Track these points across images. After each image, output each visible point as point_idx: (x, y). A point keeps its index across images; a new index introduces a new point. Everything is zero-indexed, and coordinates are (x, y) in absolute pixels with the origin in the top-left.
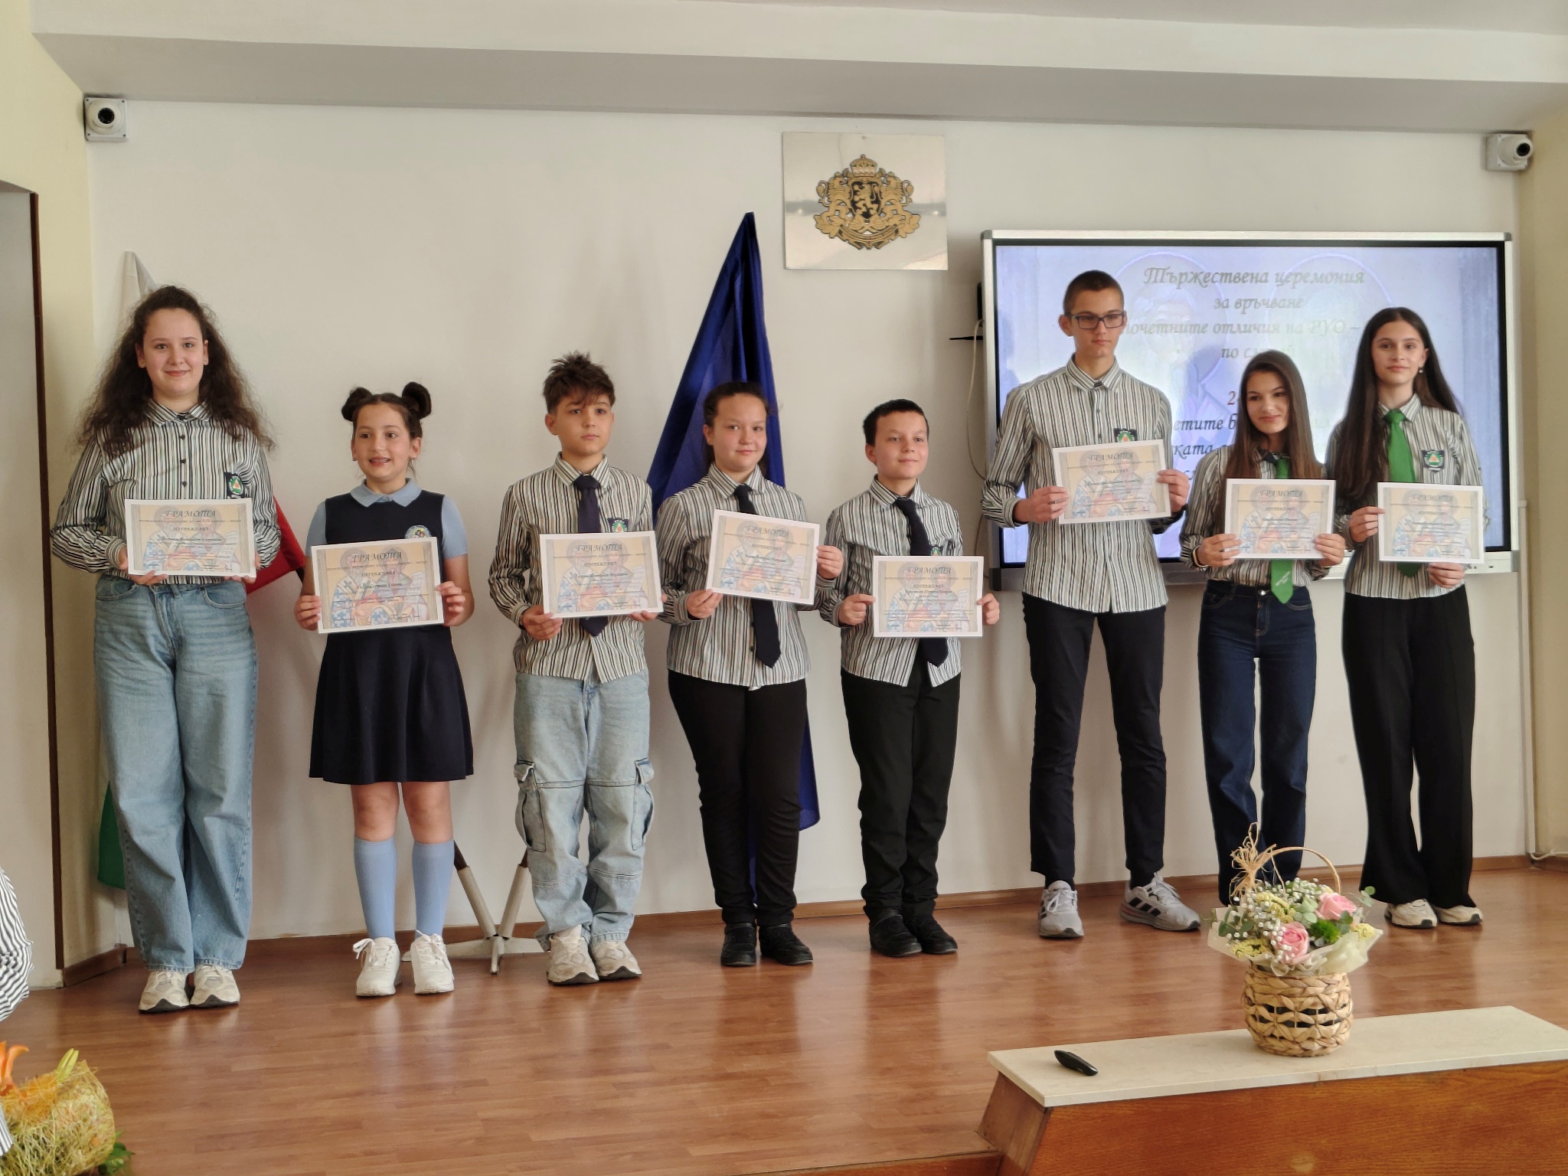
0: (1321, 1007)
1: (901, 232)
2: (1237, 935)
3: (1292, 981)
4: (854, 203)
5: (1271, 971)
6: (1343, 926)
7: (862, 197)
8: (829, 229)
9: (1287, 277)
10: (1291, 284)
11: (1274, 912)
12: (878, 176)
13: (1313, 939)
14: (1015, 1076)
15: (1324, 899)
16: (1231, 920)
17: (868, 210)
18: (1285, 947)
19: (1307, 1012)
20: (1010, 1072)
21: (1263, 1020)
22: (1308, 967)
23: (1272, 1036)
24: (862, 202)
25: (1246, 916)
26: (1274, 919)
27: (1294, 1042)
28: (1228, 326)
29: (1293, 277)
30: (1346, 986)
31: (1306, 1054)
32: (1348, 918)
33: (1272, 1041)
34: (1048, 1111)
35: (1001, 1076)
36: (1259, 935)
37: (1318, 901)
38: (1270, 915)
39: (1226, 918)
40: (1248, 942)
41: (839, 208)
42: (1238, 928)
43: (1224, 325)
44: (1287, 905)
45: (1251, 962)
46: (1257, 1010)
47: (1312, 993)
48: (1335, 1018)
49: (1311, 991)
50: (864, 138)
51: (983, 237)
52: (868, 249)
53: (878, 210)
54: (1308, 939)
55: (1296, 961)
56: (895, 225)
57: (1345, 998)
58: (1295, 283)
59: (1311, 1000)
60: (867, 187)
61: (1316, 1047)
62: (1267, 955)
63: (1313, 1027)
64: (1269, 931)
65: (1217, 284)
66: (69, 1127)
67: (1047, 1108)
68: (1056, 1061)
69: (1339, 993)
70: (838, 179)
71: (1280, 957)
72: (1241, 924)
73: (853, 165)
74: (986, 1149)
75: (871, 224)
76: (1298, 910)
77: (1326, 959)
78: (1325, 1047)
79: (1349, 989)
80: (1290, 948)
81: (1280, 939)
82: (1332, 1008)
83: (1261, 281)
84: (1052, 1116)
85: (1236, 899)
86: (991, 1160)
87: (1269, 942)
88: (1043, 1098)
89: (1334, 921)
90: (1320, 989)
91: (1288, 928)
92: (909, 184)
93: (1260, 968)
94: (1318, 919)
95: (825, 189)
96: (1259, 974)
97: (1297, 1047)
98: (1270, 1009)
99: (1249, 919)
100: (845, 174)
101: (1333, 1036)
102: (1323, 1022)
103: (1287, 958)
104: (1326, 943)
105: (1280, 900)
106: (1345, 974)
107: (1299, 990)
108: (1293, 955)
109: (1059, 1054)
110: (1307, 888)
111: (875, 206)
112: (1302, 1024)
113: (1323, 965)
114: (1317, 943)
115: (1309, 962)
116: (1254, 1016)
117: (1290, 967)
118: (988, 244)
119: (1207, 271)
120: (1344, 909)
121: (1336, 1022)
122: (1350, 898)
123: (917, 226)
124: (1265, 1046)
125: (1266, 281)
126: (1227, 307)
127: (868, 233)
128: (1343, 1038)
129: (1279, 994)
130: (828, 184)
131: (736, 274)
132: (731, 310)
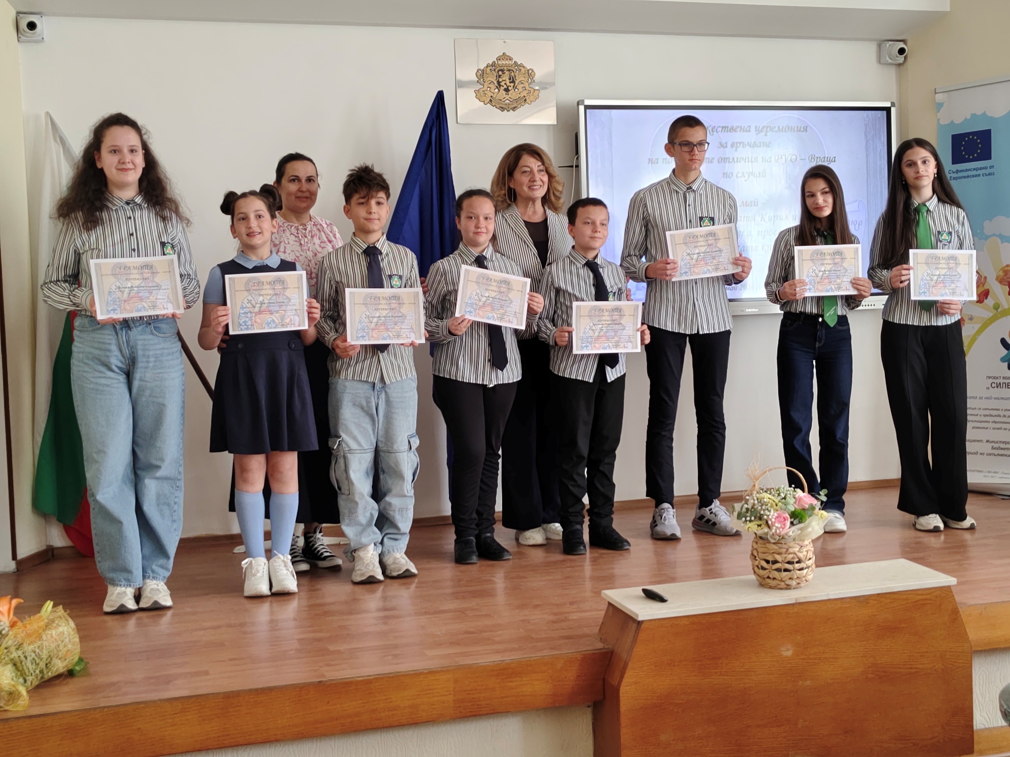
0: (797, 560)
1: (527, 101)
2: (748, 519)
3: (779, 545)
4: (499, 83)
5: (768, 539)
6: (810, 512)
7: (504, 79)
8: (484, 98)
9: (762, 129)
10: (764, 133)
11: (769, 505)
12: (513, 66)
13: (792, 520)
14: (620, 604)
15: (799, 496)
16: (744, 510)
17: (508, 87)
18: (777, 525)
19: (789, 563)
20: (616, 602)
21: (763, 568)
22: (790, 536)
23: (768, 577)
24: (504, 82)
25: (752, 507)
26: (769, 509)
27: (782, 581)
28: (727, 158)
29: (765, 129)
30: (811, 548)
31: (788, 587)
32: (813, 508)
33: (768, 581)
34: (640, 623)
35: (610, 604)
36: (760, 518)
37: (795, 498)
38: (767, 507)
39: (742, 509)
40: (754, 523)
41: (490, 86)
42: (748, 515)
43: (724, 158)
44: (777, 501)
45: (756, 534)
46: (759, 562)
47: (792, 551)
48: (805, 566)
49: (791, 550)
50: (504, 42)
51: (578, 104)
52: (508, 111)
53: (513, 87)
54: (789, 520)
55: (783, 533)
56: (524, 96)
57: (811, 555)
58: (767, 132)
59: (791, 556)
60: (507, 73)
61: (794, 583)
62: (766, 530)
63: (792, 572)
64: (768, 516)
65: (719, 133)
66: (53, 646)
67: (639, 622)
68: (643, 594)
69: (807, 551)
70: (489, 68)
71: (774, 531)
72: (749, 512)
73: (499, 59)
74: (602, 647)
75: (510, 96)
76: (782, 503)
77: (800, 532)
78: (799, 583)
79: (813, 549)
80: (779, 526)
81: (773, 520)
82: (803, 560)
83: (746, 131)
84: (642, 626)
85: (747, 497)
86: (606, 653)
87: (767, 522)
88: (637, 616)
89: (804, 509)
90: (796, 550)
91: (778, 514)
92: (533, 71)
93: (761, 538)
94: (795, 508)
95: (481, 74)
96: (761, 541)
97: (783, 583)
98: (768, 562)
99: (755, 509)
100: (493, 64)
101: (804, 577)
102: (798, 568)
103: (778, 531)
104: (800, 522)
105: (773, 498)
106: (810, 540)
107: (784, 550)
108: (781, 530)
109: (644, 591)
110: (788, 490)
111: (512, 85)
112: (786, 570)
113: (798, 535)
114: (795, 523)
115: (791, 533)
116: (757, 566)
117: (780, 536)
118: (582, 108)
119: (713, 125)
120: (809, 502)
121: (806, 569)
122: (813, 496)
123: (537, 97)
124: (764, 583)
125: (749, 131)
126: (726, 147)
127: (507, 101)
128: (810, 577)
129: (773, 553)
130: (483, 70)
131: (433, 128)
132: (430, 150)
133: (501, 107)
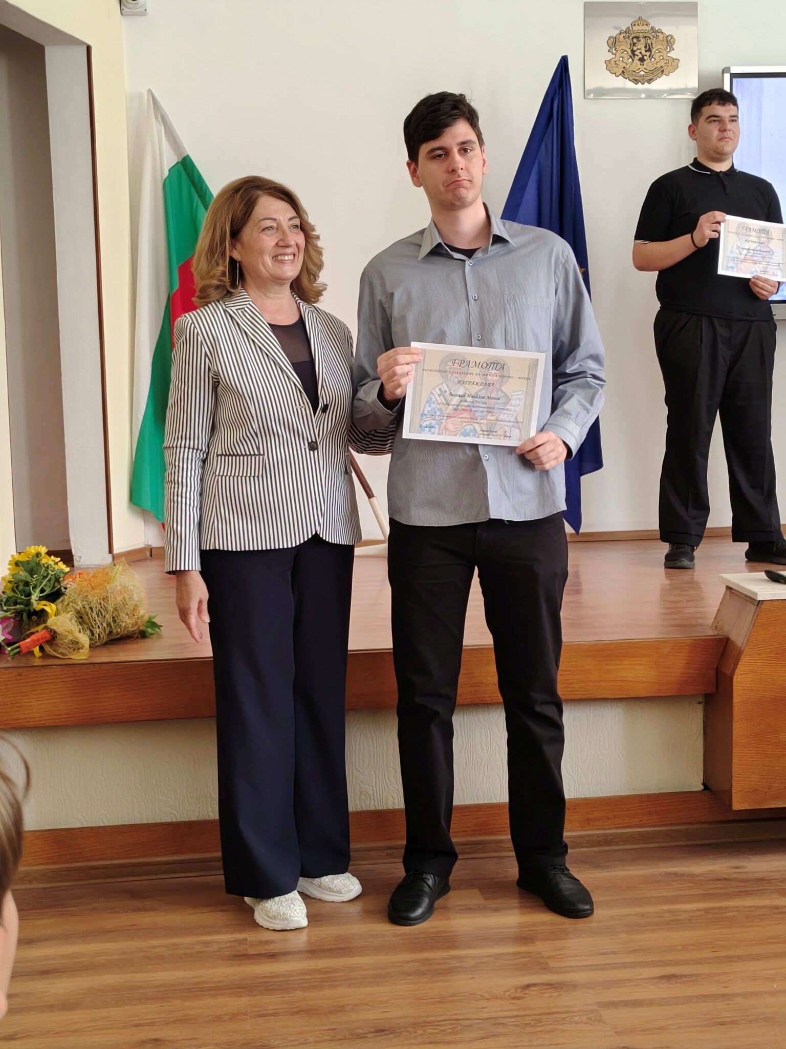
1: (665, 72)
4: (633, 51)
7: (639, 47)
8: (616, 70)
12: (650, 32)
17: (643, 56)
20: (733, 584)
24: (639, 51)
34: (760, 602)
35: (728, 586)
50: (640, 6)
51: (723, 72)
52: (643, 83)
53: (649, 56)
56: (662, 67)
60: (642, 40)
68: (767, 577)
70: (622, 35)
73: (633, 25)
75: (645, 66)
84: (763, 606)
86: (721, 640)
88: (757, 596)
92: (672, 37)
100: (627, 31)
111: (648, 54)
118: (727, 77)
123: (676, 68)
127: (642, 73)
130: (615, 38)
131: (555, 98)
132: (551, 122)
133: (634, 79)
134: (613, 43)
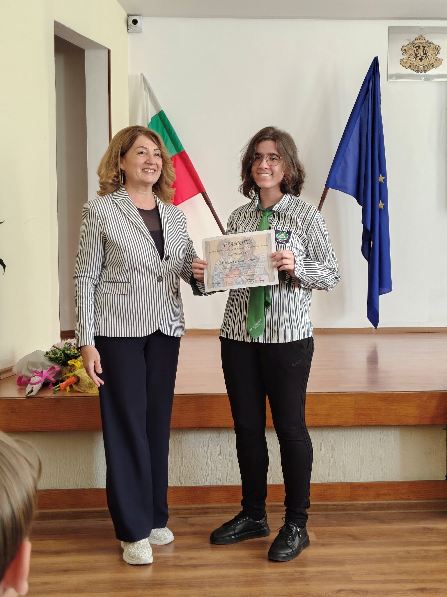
1: (434, 66)
4: (416, 54)
7: (419, 52)
8: (405, 65)
12: (426, 43)
17: (422, 57)
24: (420, 54)
52: (421, 73)
53: (426, 57)
56: (432, 63)
60: (422, 48)
70: (410, 45)
73: (416, 39)
75: (423, 63)
92: (439, 46)
100: (413, 43)
111: (425, 56)
123: (441, 64)
130: (406, 46)
131: (370, 81)
132: (368, 94)
133: (416, 70)
134: (404, 50)
